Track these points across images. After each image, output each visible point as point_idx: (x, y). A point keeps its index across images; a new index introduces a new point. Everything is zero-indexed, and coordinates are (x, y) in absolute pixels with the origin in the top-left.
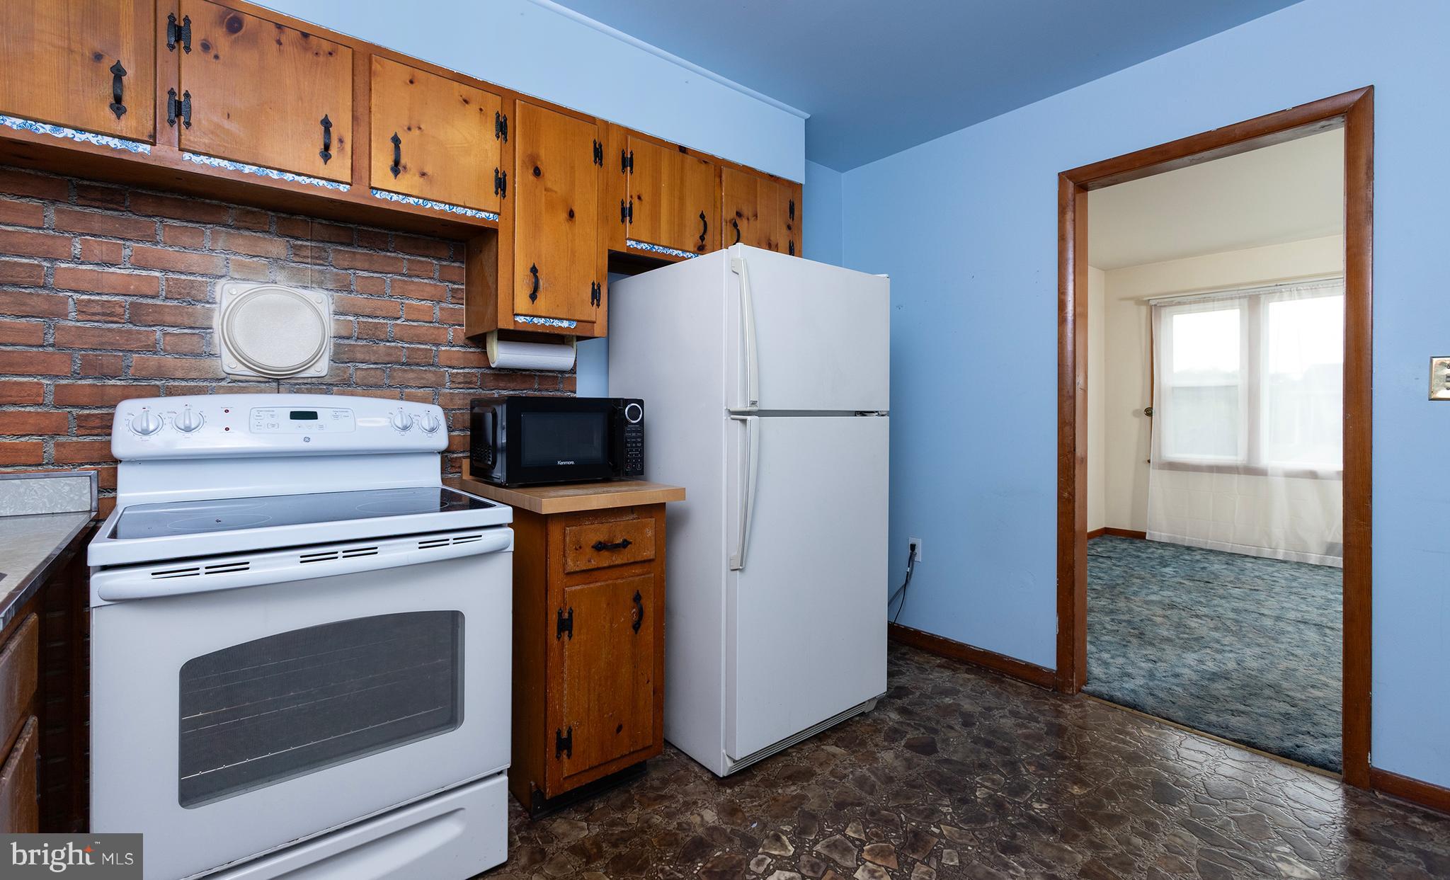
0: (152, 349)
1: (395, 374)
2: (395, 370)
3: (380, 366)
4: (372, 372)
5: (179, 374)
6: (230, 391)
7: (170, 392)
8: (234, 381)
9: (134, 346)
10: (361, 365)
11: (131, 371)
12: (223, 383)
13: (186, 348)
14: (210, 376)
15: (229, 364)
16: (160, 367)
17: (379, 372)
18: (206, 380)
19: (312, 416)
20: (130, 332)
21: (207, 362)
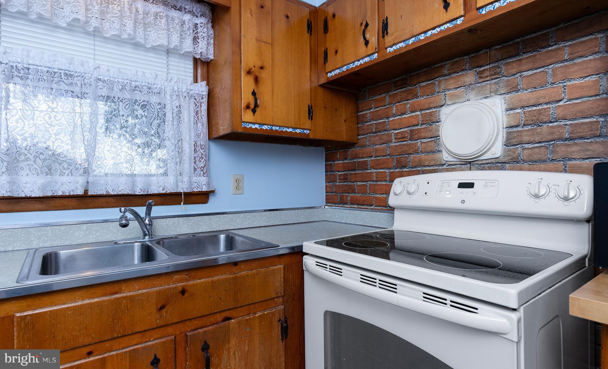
0: (417, 152)
1: (558, 149)
2: (558, 146)
3: (543, 144)
4: (537, 150)
5: (427, 164)
6: (448, 170)
7: (424, 172)
8: (449, 165)
9: (411, 152)
10: (527, 146)
11: (410, 164)
12: (445, 167)
13: (429, 149)
14: (439, 163)
15: (445, 157)
16: (420, 160)
17: (542, 150)
18: (437, 165)
19: (470, 185)
20: (410, 144)
21: (437, 155)
